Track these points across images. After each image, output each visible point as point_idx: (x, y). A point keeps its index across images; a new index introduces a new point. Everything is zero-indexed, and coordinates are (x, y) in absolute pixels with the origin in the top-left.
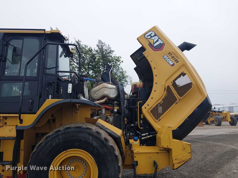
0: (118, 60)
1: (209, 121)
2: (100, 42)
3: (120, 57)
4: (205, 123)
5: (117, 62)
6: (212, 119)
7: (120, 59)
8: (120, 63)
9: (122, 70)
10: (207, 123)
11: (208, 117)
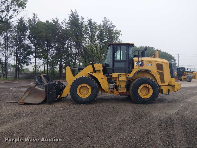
0: (118, 33)
1: (182, 78)
2: (105, 18)
3: (120, 31)
4: (179, 80)
5: (117, 35)
6: (185, 77)
7: (120, 33)
8: (120, 35)
9: (119, 40)
10: (181, 80)
11: (182, 76)
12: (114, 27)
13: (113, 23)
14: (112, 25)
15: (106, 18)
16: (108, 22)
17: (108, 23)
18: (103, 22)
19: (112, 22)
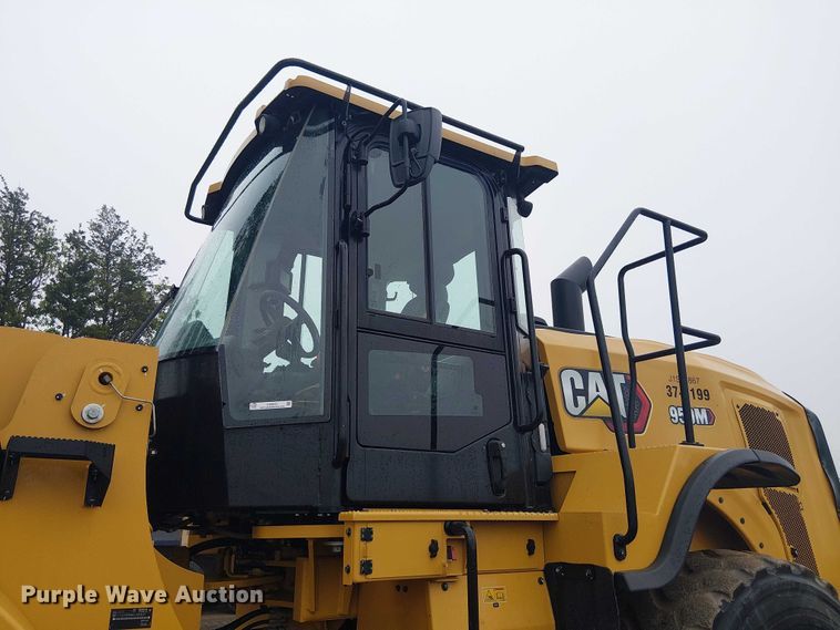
2: (107, 212)
12: (154, 262)
13: (150, 242)
14: (147, 251)
15: (113, 210)
16: (125, 235)
17: (121, 239)
18: (96, 228)
19: (145, 238)
